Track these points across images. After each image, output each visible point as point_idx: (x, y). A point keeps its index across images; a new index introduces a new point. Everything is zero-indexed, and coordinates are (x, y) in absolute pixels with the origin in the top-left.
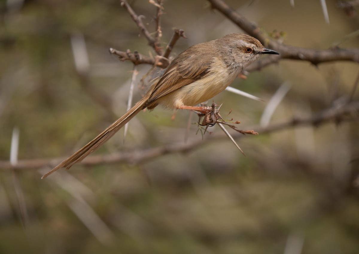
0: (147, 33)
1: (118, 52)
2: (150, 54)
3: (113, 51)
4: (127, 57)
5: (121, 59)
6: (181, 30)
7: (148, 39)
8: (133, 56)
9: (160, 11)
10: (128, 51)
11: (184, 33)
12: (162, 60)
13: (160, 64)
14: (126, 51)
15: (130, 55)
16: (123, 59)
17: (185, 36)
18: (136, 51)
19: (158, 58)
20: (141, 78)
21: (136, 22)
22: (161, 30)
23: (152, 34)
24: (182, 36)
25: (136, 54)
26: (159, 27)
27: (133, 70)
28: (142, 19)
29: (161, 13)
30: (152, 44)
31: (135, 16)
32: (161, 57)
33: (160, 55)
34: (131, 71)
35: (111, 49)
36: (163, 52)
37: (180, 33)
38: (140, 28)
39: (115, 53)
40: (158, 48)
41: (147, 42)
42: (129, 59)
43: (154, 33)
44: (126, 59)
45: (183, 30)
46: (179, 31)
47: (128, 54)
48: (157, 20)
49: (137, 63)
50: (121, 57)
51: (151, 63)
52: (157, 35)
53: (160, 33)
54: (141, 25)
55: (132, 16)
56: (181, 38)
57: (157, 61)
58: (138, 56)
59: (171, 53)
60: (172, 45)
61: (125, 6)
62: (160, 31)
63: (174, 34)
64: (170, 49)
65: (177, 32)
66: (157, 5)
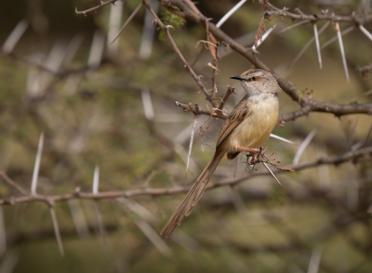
0: (205, 89)
1: (182, 104)
2: (208, 107)
3: (179, 104)
4: (189, 109)
5: (184, 110)
6: (232, 87)
7: (206, 94)
8: (194, 108)
9: (216, 72)
10: (190, 104)
11: (235, 90)
12: (216, 112)
13: (215, 114)
14: (188, 104)
15: (191, 107)
16: (186, 110)
17: (235, 92)
18: (196, 104)
19: (214, 110)
20: (201, 126)
21: (196, 80)
22: (217, 87)
23: (209, 90)
24: (233, 92)
25: (196, 107)
26: (215, 85)
27: (194, 119)
28: (201, 78)
29: (216, 74)
30: (209, 98)
31: (196, 76)
32: (216, 109)
33: (215, 107)
34: (193, 120)
35: (177, 102)
36: (218, 106)
37: (232, 90)
38: (200, 85)
39: (180, 105)
40: (214, 101)
41: (205, 97)
42: (191, 110)
43: (211, 90)
44: (189, 111)
45: (234, 88)
46: (231, 88)
47: (190, 106)
48: (213, 79)
49: (197, 113)
50: (185, 108)
51: (208, 114)
52: (213, 91)
53: (216, 90)
54: (200, 83)
55: (193, 76)
56: (233, 94)
57: (213, 112)
58: (198, 108)
59: (224, 106)
60: (225, 100)
61: (187, 67)
62: (216, 89)
63: (227, 90)
64: (224, 102)
65: (230, 89)
66: (214, 67)
